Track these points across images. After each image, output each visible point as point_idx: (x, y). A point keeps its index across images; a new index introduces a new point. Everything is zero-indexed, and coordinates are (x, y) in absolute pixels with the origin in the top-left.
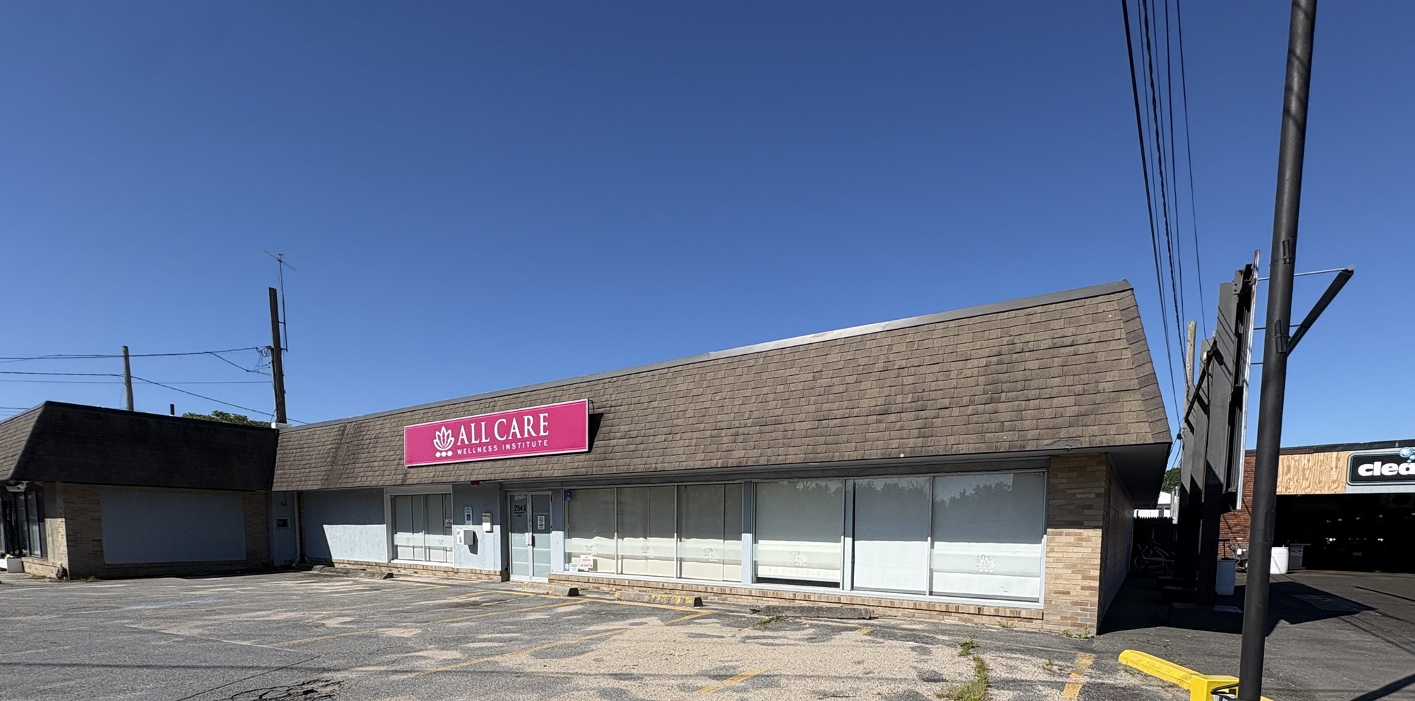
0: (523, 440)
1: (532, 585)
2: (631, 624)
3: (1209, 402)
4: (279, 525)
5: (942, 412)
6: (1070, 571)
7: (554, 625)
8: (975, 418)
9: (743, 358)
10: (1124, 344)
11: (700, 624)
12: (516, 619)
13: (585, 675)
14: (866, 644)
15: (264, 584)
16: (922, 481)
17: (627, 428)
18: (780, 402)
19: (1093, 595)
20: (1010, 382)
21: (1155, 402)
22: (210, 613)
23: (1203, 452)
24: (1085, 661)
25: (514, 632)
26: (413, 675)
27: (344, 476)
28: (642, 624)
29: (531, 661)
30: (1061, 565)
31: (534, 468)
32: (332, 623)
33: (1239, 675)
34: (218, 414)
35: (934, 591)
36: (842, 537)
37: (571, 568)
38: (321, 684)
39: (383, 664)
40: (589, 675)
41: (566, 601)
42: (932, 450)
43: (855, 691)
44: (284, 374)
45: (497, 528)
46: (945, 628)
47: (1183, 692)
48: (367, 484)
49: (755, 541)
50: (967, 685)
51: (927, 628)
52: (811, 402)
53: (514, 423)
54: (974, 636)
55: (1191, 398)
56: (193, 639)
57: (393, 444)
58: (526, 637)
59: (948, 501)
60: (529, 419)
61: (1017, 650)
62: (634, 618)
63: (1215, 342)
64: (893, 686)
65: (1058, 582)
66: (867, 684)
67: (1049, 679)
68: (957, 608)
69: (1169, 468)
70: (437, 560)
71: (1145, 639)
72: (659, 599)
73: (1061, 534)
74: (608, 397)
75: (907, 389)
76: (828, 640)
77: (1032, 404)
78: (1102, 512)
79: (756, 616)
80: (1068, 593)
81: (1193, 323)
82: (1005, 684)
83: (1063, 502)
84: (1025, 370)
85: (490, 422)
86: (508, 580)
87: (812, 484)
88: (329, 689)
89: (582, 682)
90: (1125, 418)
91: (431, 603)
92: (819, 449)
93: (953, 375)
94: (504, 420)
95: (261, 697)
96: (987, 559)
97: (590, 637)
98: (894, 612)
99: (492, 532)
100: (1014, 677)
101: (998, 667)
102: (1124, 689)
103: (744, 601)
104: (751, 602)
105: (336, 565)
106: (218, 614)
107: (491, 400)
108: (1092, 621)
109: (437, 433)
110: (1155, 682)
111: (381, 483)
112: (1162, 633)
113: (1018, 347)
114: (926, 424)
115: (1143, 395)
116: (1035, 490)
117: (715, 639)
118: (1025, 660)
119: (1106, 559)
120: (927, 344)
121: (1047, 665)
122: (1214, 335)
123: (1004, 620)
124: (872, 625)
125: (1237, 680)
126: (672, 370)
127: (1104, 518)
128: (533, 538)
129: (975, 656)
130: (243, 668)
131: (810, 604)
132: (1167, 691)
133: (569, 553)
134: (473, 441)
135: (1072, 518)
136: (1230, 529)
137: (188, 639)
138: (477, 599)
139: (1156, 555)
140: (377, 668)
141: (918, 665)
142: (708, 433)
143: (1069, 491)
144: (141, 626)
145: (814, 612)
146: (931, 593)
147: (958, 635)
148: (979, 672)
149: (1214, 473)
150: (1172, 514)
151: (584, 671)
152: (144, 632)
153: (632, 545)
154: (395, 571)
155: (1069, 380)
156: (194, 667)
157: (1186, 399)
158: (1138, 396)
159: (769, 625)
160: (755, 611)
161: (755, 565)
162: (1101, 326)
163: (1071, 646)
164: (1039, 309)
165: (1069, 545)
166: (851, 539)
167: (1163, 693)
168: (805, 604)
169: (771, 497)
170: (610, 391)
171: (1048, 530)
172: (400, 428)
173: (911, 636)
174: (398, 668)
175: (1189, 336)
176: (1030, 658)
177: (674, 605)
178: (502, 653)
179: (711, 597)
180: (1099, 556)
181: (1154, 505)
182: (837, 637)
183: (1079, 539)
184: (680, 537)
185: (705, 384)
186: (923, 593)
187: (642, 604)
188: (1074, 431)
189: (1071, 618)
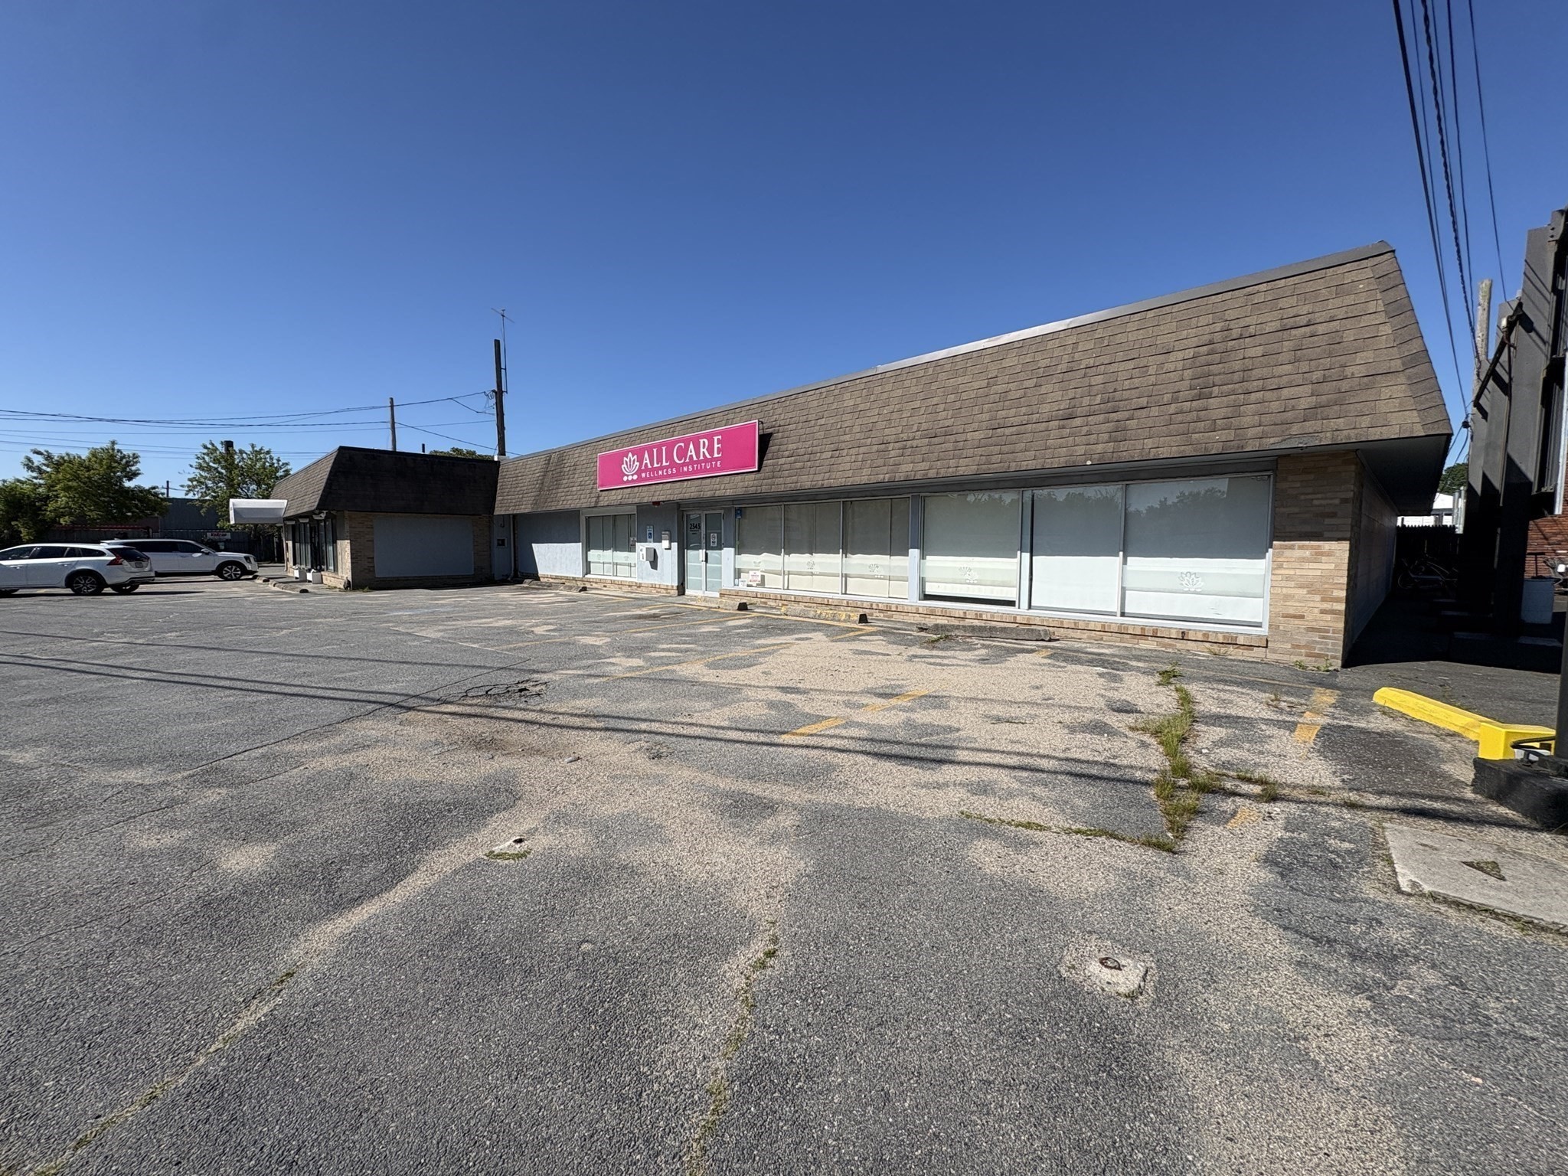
0: (699, 462)
1: (705, 599)
2: (797, 639)
3: (1511, 379)
4: (499, 545)
5: (1138, 413)
6: (1305, 591)
7: (724, 637)
8: (1180, 417)
9: (912, 369)
10: (1382, 317)
11: (864, 640)
12: (692, 631)
13: (754, 686)
14: (1046, 668)
15: (487, 596)
16: (1113, 490)
17: (794, 446)
18: (950, 412)
19: (1337, 621)
20: (1224, 373)
21: (1426, 387)
22: (449, 619)
23: (1501, 441)
24: (1325, 698)
25: (689, 644)
26: (605, 679)
27: (549, 500)
28: (807, 639)
29: (705, 671)
30: (1293, 584)
31: (708, 488)
32: (539, 630)
33: (1555, 724)
34: (455, 450)
35: (1126, 611)
36: (1019, 552)
37: (740, 583)
38: (532, 684)
39: (580, 668)
40: (758, 687)
41: (735, 615)
42: (1125, 456)
43: (1033, 718)
44: (505, 413)
45: (675, 545)
46: (1140, 653)
47: (1468, 743)
48: (567, 507)
49: (923, 557)
50: (1167, 718)
51: (1117, 653)
52: (985, 410)
53: (691, 446)
54: (1176, 664)
55: (1483, 377)
56: (438, 641)
57: (588, 470)
58: (700, 648)
59: (1145, 512)
60: (704, 442)
61: (1231, 682)
62: (800, 633)
63: (1520, 305)
64: (1076, 714)
65: (1287, 603)
66: (1046, 711)
67: (1275, 717)
68: (1155, 631)
69: (1449, 463)
70: (623, 575)
71: (1412, 676)
72: (824, 615)
73: (1292, 548)
74: (778, 416)
75: (1095, 390)
76: (1001, 662)
77: (1253, 397)
78: (1349, 521)
79: (923, 634)
80: (1302, 617)
81: (1487, 282)
82: (1216, 720)
83: (1296, 510)
84: (1244, 358)
85: (670, 446)
86: (684, 594)
87: (984, 497)
88: (538, 688)
89: (751, 693)
90: (1382, 407)
91: (618, 614)
92: (994, 459)
93: (1152, 371)
94: (682, 444)
95: (487, 692)
96: (1193, 576)
97: (757, 651)
98: (1078, 634)
99: (670, 549)
100: (1228, 712)
101: (1207, 700)
102: (1381, 734)
103: (910, 619)
104: (918, 619)
105: (542, 579)
106: (454, 620)
107: (671, 426)
108: (1336, 651)
109: (625, 459)
110: (1427, 729)
111: (578, 506)
112: (1437, 668)
113: (1235, 333)
114: (1117, 427)
115: (1409, 378)
116: (1258, 498)
117: (880, 657)
118: (1243, 693)
119: (1356, 577)
120: (1119, 339)
121: (1272, 701)
122: (1519, 294)
123: (1215, 648)
124: (1053, 648)
125: (1553, 732)
126: (840, 386)
127: (1352, 527)
128: (706, 554)
129: (1178, 686)
130: (473, 666)
131: (982, 624)
132: (1444, 740)
133: (739, 569)
134: (656, 465)
135: (1308, 528)
136: (1546, 539)
137: (434, 641)
138: (657, 611)
139: (1429, 572)
140: (575, 672)
141: (1107, 694)
142: (875, 448)
143: (1303, 497)
144: (401, 629)
145: (986, 632)
146: (1123, 614)
147: (1156, 662)
148: (1182, 705)
149: (1519, 469)
150: (1456, 522)
151: (753, 683)
152: (403, 634)
153: (798, 561)
154: (588, 585)
155: (1304, 366)
156: (438, 665)
157: (1476, 377)
158: (1402, 379)
159: (937, 645)
160: (922, 629)
161: (922, 582)
162: (1349, 300)
163: (1308, 680)
164: (1263, 287)
165: (1304, 559)
166: (1028, 555)
167: (1438, 743)
168: (976, 623)
169: (940, 512)
170: (779, 411)
171: (1274, 542)
172: (594, 456)
173: (1098, 660)
174: (592, 672)
175: (1481, 298)
176: (1249, 692)
177: (839, 621)
178: (679, 663)
179: (876, 614)
180: (1346, 573)
181: (1427, 511)
182: (1012, 659)
183: (1316, 554)
184: (845, 553)
185: (872, 398)
186: (1113, 614)
187: (807, 620)
188: (1310, 426)
189: (1305, 646)
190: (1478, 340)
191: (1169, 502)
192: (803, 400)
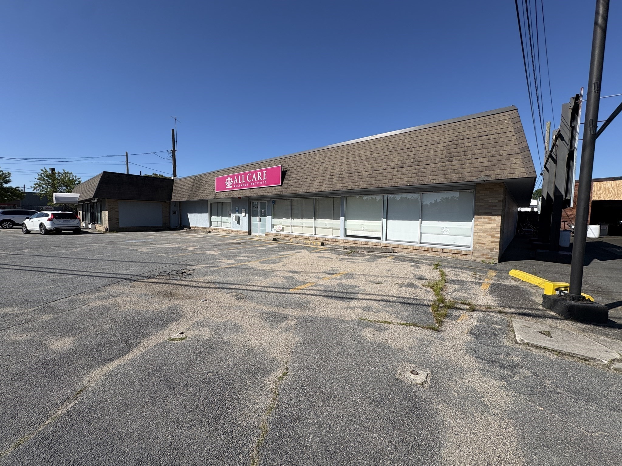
0: (257, 181)
1: (260, 237)
2: (296, 252)
3: (556, 158)
4: (173, 214)
5: (426, 166)
6: (485, 234)
7: (267, 252)
8: (441, 168)
9: (342, 147)
10: (513, 133)
11: (323, 253)
12: (254, 249)
13: (279, 271)
14: (392, 263)
15: (168, 235)
16: (417, 196)
17: (296, 176)
18: (357, 164)
19: (497, 245)
20: (457, 152)
21: (528, 160)
22: (152, 244)
23: (553, 181)
24: (492, 274)
25: (253, 254)
26: (218, 268)
27: (195, 196)
28: (300, 252)
29: (259, 265)
30: (481, 231)
31: (261, 192)
32: (191, 249)
33: (569, 282)
34: (154, 174)
35: (422, 241)
36: (382, 219)
37: (274, 230)
38: (187, 270)
39: (208, 264)
40: (281, 271)
41: (272, 243)
42: (422, 182)
43: (387, 282)
44: (176, 159)
45: (247, 215)
46: (426, 257)
47: (541, 289)
48: (203, 198)
49: (346, 220)
50: (436, 281)
51: (418, 257)
52: (370, 164)
53: (254, 175)
54: (440, 261)
55: (547, 157)
56: (147, 253)
57: (212, 184)
58: (257, 256)
59: (429, 204)
60: (259, 174)
61: (460, 268)
62: (297, 250)
63: (560, 131)
64: (403, 280)
65: (479, 239)
66: (392, 279)
67: (475, 281)
68: (432, 249)
69: (535, 189)
70: (226, 227)
71: (522, 265)
72: (307, 243)
73: (481, 218)
74: (289, 164)
75: (411, 157)
76: (375, 261)
77: (468, 161)
78: (501, 208)
79: (345, 250)
80: (484, 244)
81: (549, 122)
82: (454, 282)
83: (483, 204)
84: (465, 147)
85: (246, 175)
86: (251, 234)
87: (369, 197)
88: (190, 272)
89: (278, 273)
90: (513, 166)
91: (224, 242)
92: (373, 183)
93: (432, 150)
94: (251, 174)
95: (168, 274)
96: (446, 228)
97: (281, 257)
98: (404, 250)
99: (245, 216)
100: (458, 279)
101: (450, 274)
102: (511, 287)
103: (341, 244)
104: (344, 245)
105: (191, 228)
106: (154, 244)
107: (246, 167)
108: (496, 256)
109: (227, 179)
110: (527, 284)
111: (207, 198)
112: (531, 263)
113: (462, 137)
114: (419, 171)
115: (522, 156)
116: (469, 200)
117: (329, 259)
118: (463, 272)
119: (503, 229)
120: (420, 138)
121: (474, 275)
122: (559, 127)
123: (454, 255)
124: (395, 255)
125: (568, 285)
126: (314, 153)
127: (502, 211)
128: (260, 219)
129: (440, 269)
130: (162, 263)
131: (368, 246)
132: (533, 288)
133: (273, 224)
134: (239, 182)
135: (487, 211)
136: (568, 216)
137: (145, 253)
138: (240, 241)
139: (529, 228)
140: (206, 265)
141: (414, 272)
142: (327, 177)
143: (485, 199)
144: (131, 248)
145: (370, 249)
146: (421, 243)
147: (432, 261)
148: (442, 276)
149: (559, 191)
150: (538, 210)
151: (279, 269)
152: (132, 250)
153: (297, 221)
154: (211, 231)
155: (486, 151)
156: (147, 263)
157: (545, 157)
158: (520, 156)
159: (351, 254)
160: (345, 248)
161: (345, 230)
162: (502, 126)
163: (487, 267)
164: (472, 120)
165: (485, 222)
166: (386, 220)
167: (531, 289)
168: (366, 246)
169: (352, 202)
170: (290, 162)
171: (475, 216)
172: (214, 178)
173: (411, 260)
174: (213, 265)
175: (547, 128)
176: (466, 271)
177: (313, 245)
178: (249, 261)
179: (327, 242)
180: (500, 228)
181: (528, 206)
182: (379, 260)
183: (490, 220)
184: (316, 218)
185: (327, 158)
186: (417, 243)
187: (300, 245)
188: (488, 173)
189: (486, 255)
190: (546, 143)
191: (438, 201)
192: (299, 158)
